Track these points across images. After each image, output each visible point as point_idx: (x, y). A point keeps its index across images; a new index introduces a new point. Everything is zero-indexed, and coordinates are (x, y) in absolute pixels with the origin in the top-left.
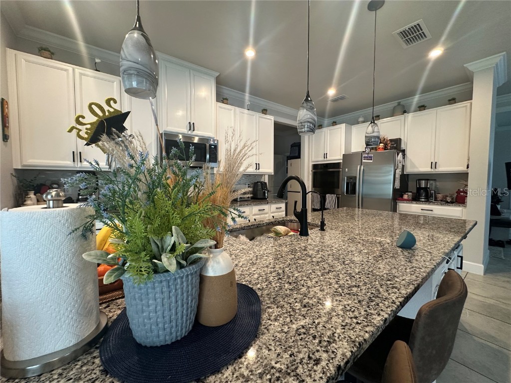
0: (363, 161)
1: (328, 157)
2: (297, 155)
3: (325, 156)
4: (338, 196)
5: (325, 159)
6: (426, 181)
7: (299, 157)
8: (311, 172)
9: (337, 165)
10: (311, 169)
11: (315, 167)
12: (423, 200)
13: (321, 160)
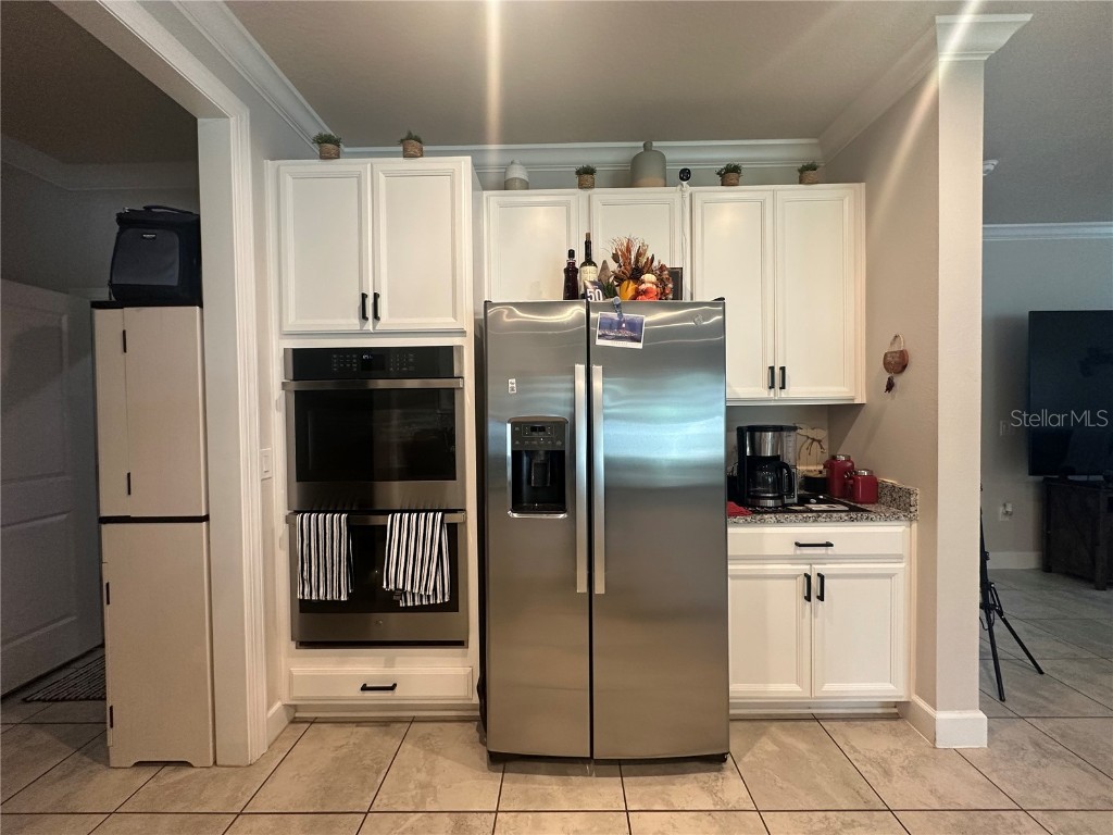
0: (600, 342)
1: (382, 312)
2: (171, 278)
3: (368, 307)
4: (450, 518)
5: (369, 326)
6: (777, 433)
7: (188, 291)
8: (277, 394)
9: (438, 360)
10: (277, 372)
11: (305, 363)
12: (770, 503)
13: (339, 329)
